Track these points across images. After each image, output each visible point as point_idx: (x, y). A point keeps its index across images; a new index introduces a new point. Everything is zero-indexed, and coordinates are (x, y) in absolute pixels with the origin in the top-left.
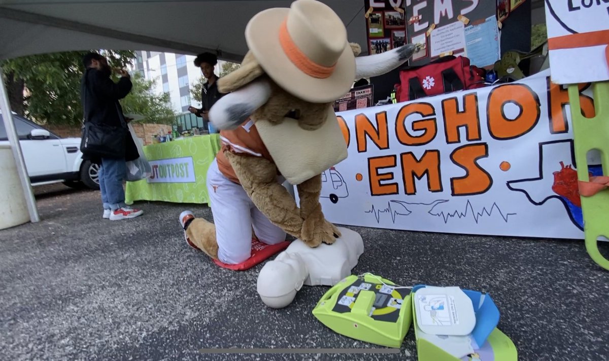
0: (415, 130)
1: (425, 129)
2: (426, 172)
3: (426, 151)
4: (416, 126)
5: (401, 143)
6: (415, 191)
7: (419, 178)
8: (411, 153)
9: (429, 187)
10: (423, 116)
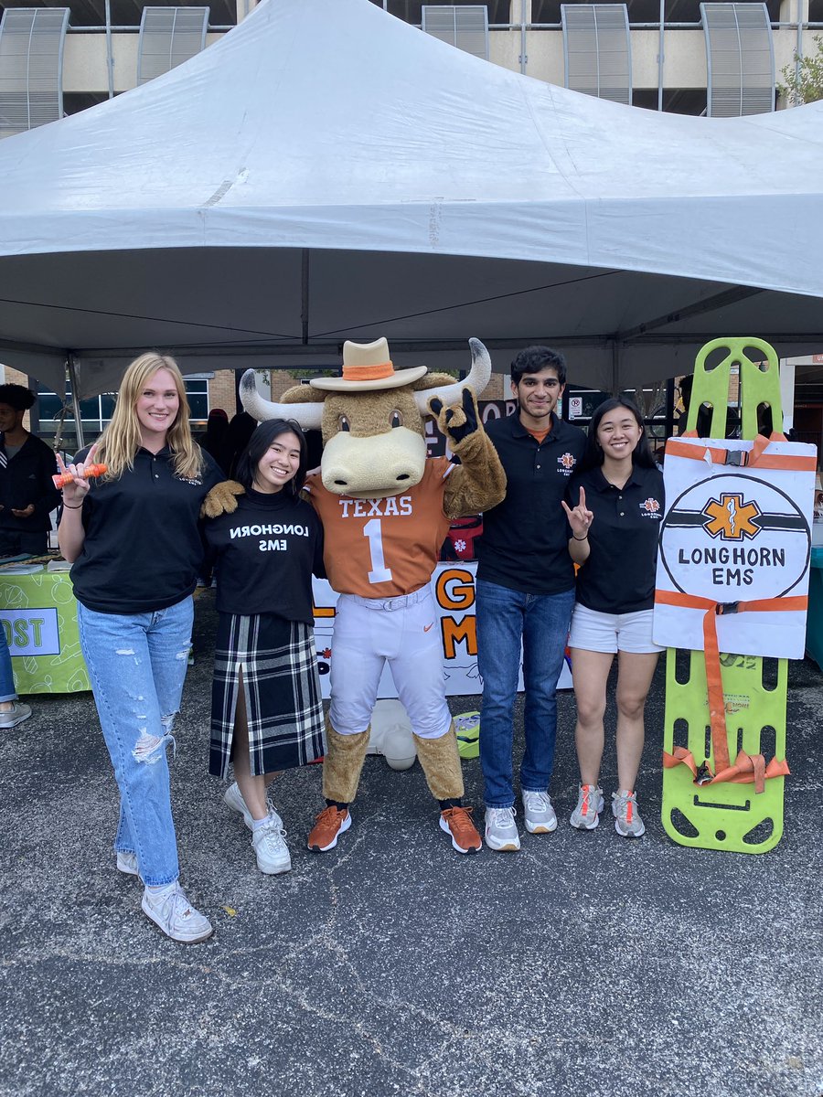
0: (455, 595)
1: (465, 595)
2: (465, 636)
3: (466, 616)
4: (457, 592)
5: (442, 606)
6: (455, 655)
7: (459, 642)
8: (451, 617)
9: (468, 651)
10: (463, 583)
